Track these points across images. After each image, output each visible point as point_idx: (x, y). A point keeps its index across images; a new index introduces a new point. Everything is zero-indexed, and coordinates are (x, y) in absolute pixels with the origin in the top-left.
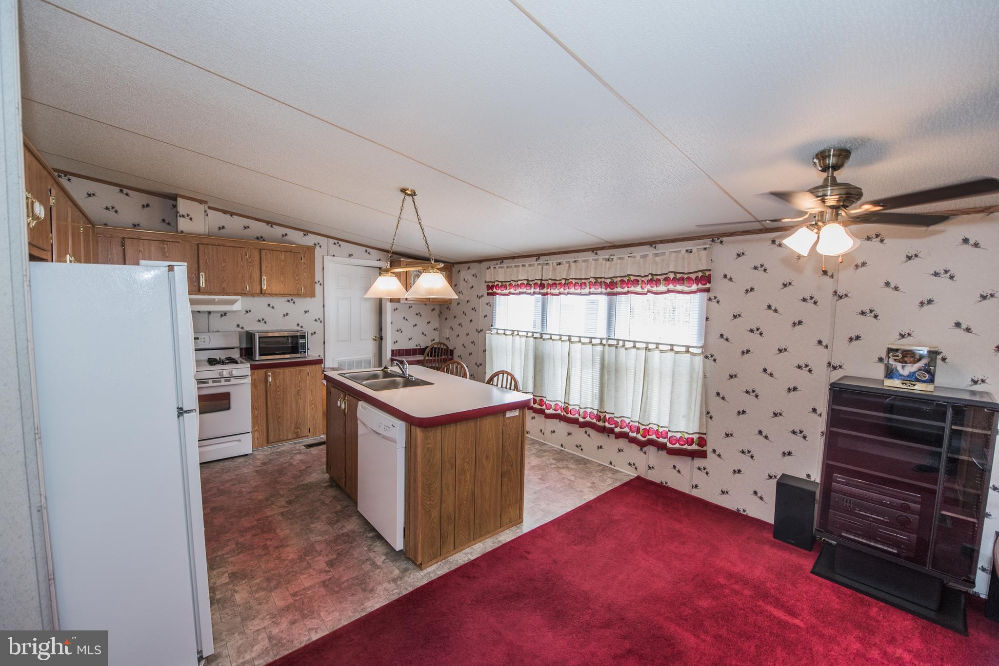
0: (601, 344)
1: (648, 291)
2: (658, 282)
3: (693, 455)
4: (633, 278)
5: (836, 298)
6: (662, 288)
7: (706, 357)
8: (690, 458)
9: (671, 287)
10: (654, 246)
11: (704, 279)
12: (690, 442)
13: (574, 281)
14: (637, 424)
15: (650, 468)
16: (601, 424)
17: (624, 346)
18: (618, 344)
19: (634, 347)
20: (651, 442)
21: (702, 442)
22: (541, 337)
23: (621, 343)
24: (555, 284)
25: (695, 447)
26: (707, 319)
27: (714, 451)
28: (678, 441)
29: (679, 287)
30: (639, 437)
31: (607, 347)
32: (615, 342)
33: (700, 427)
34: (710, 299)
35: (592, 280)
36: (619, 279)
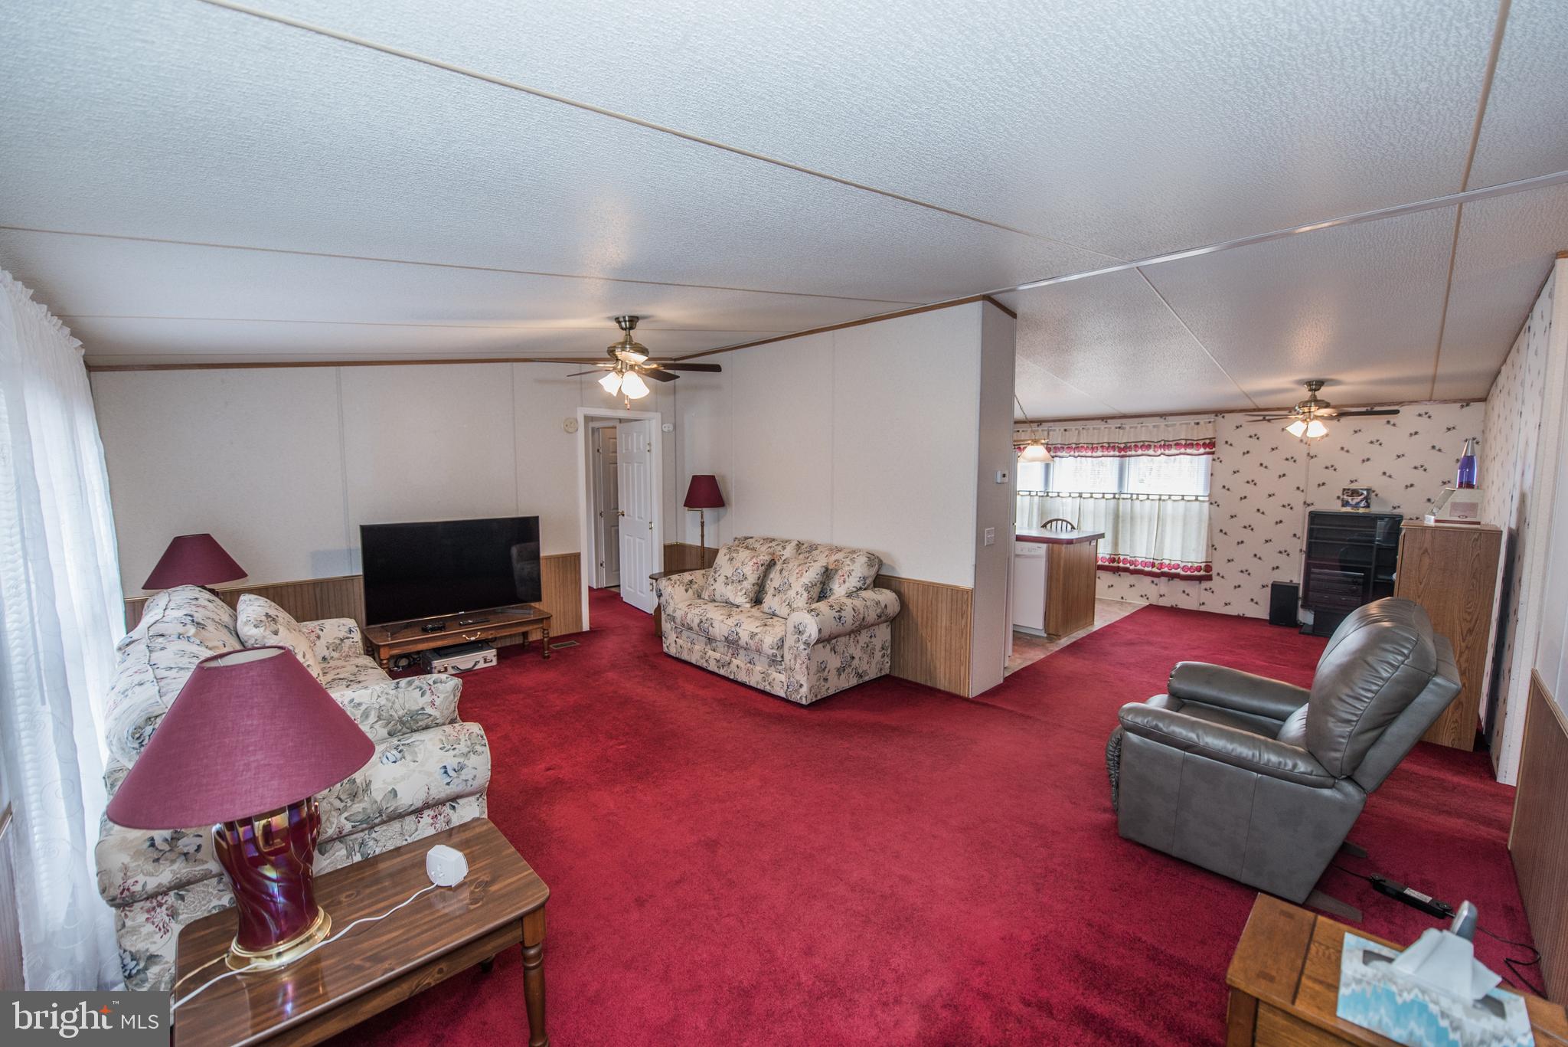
0: (1114, 498)
1: (1162, 454)
2: (1169, 447)
3: (1200, 579)
4: (1147, 443)
5: (1309, 458)
6: (1173, 451)
7: (1211, 504)
8: (1198, 582)
9: (1183, 450)
10: (1164, 418)
11: (1210, 445)
12: (1199, 569)
13: (1085, 446)
14: (1152, 561)
15: (1161, 596)
16: (1115, 564)
17: (1138, 499)
18: (1133, 498)
19: (1148, 499)
20: (1164, 574)
21: (1208, 568)
22: (1048, 496)
23: (1135, 497)
24: (1063, 448)
25: (1202, 573)
26: (1212, 475)
27: (1218, 574)
28: (1190, 569)
29: (1189, 451)
30: (1155, 570)
31: (1121, 501)
32: (1129, 496)
33: (1207, 557)
34: (1214, 460)
35: (1104, 445)
36: (1133, 444)
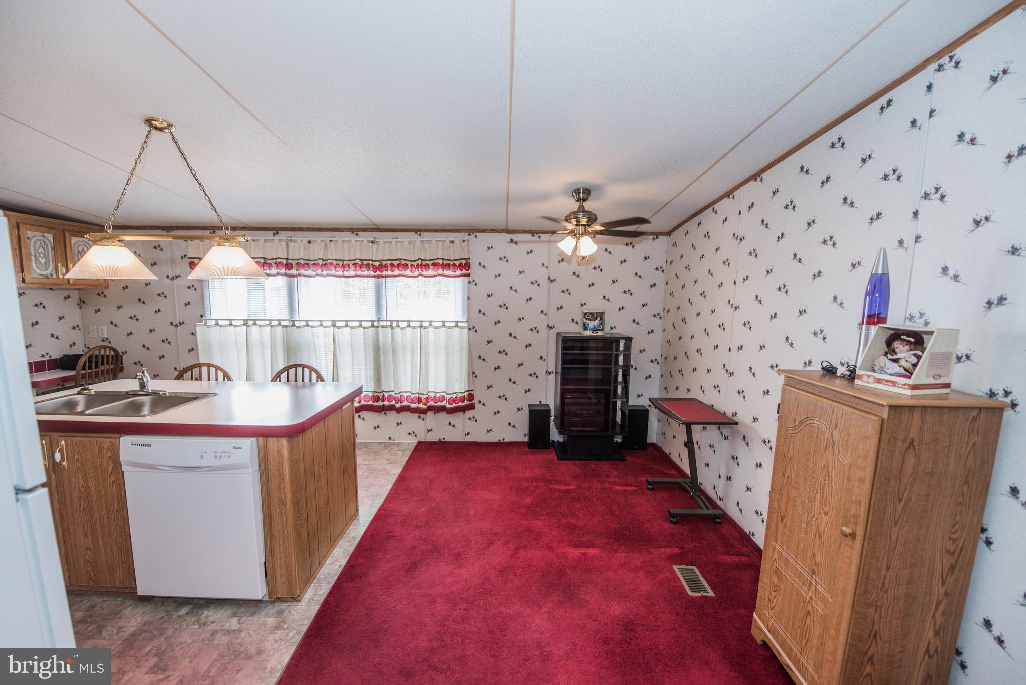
0: (373, 326)
1: (420, 275)
2: (427, 266)
3: (464, 409)
4: (403, 262)
5: (549, 281)
6: (431, 272)
7: (470, 329)
8: (462, 413)
9: (440, 271)
10: (419, 233)
11: (465, 265)
12: (463, 399)
13: (334, 262)
14: (417, 395)
15: (429, 431)
16: (380, 404)
17: (398, 326)
18: (393, 325)
19: (409, 326)
20: (430, 409)
21: (471, 397)
22: (293, 325)
23: (395, 324)
24: (308, 264)
25: (466, 403)
26: (469, 298)
27: (480, 402)
28: (455, 400)
29: (446, 272)
30: (422, 406)
31: (380, 329)
32: (389, 323)
33: (469, 385)
34: (469, 282)
35: (357, 261)
36: (389, 262)
